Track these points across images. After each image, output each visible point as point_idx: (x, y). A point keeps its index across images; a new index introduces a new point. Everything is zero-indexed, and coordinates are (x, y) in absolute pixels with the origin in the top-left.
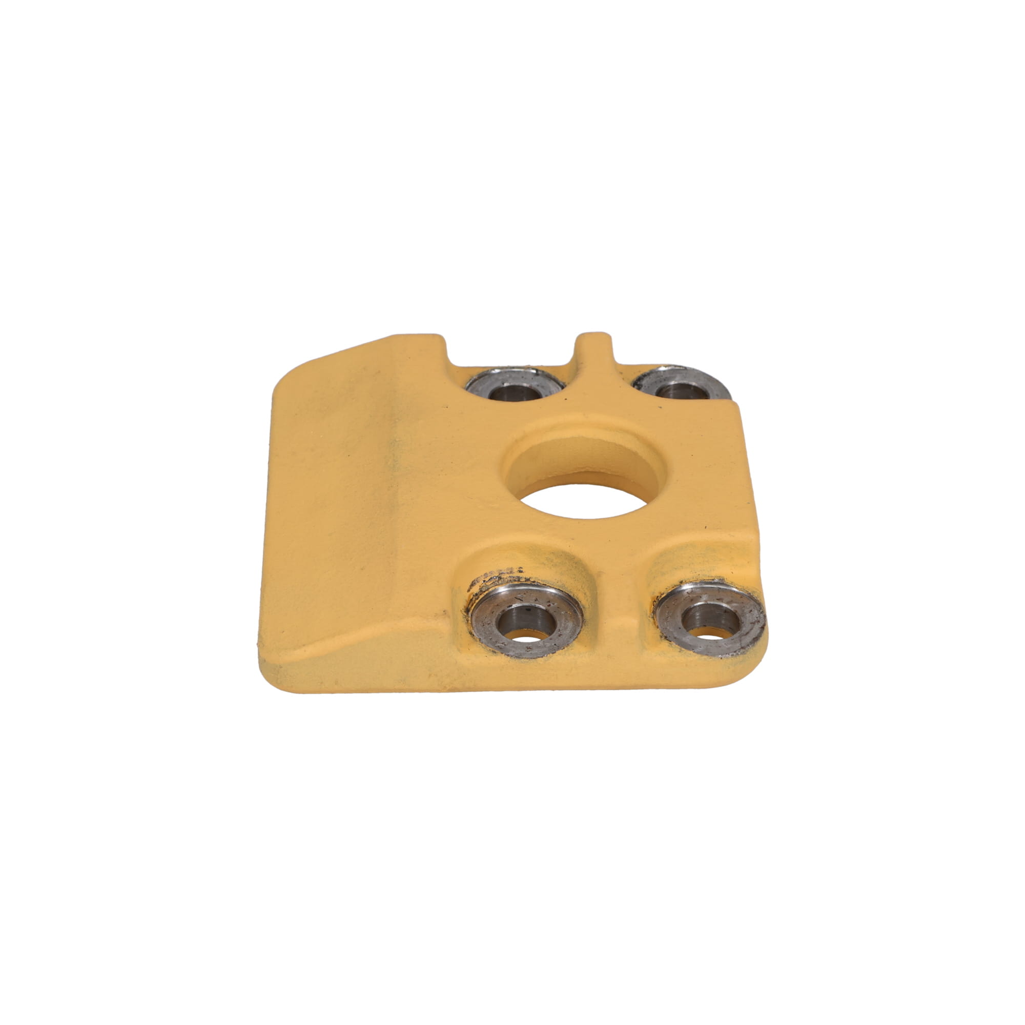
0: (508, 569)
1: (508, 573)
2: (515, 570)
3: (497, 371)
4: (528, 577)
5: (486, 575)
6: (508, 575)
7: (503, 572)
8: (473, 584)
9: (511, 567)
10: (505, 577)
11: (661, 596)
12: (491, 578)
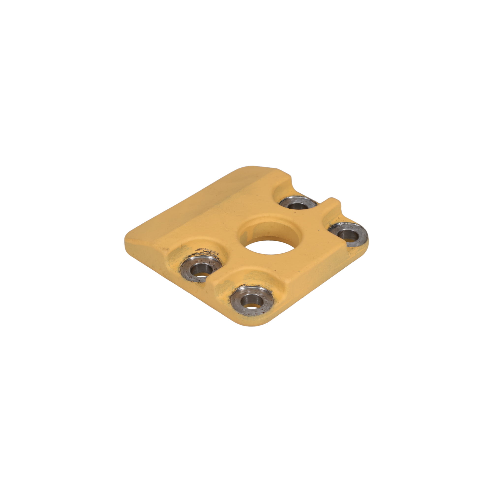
0: (214, 251)
1: (213, 253)
2: (216, 253)
3: (306, 198)
4: (219, 257)
5: (205, 249)
6: (213, 254)
7: (212, 251)
8: (199, 250)
9: (215, 251)
10: (212, 253)
11: (247, 285)
12: (207, 251)
